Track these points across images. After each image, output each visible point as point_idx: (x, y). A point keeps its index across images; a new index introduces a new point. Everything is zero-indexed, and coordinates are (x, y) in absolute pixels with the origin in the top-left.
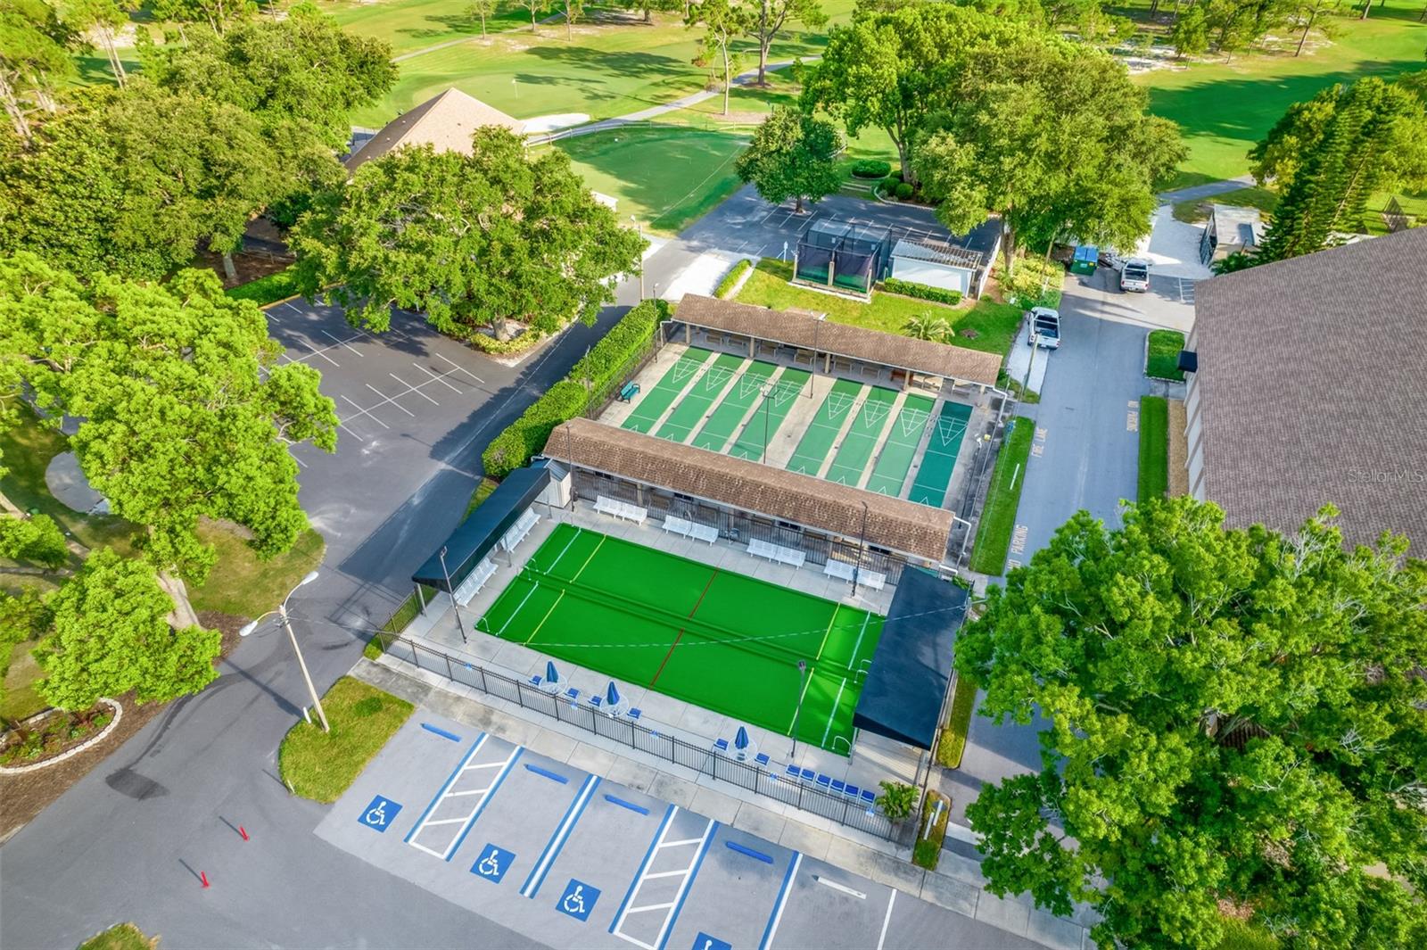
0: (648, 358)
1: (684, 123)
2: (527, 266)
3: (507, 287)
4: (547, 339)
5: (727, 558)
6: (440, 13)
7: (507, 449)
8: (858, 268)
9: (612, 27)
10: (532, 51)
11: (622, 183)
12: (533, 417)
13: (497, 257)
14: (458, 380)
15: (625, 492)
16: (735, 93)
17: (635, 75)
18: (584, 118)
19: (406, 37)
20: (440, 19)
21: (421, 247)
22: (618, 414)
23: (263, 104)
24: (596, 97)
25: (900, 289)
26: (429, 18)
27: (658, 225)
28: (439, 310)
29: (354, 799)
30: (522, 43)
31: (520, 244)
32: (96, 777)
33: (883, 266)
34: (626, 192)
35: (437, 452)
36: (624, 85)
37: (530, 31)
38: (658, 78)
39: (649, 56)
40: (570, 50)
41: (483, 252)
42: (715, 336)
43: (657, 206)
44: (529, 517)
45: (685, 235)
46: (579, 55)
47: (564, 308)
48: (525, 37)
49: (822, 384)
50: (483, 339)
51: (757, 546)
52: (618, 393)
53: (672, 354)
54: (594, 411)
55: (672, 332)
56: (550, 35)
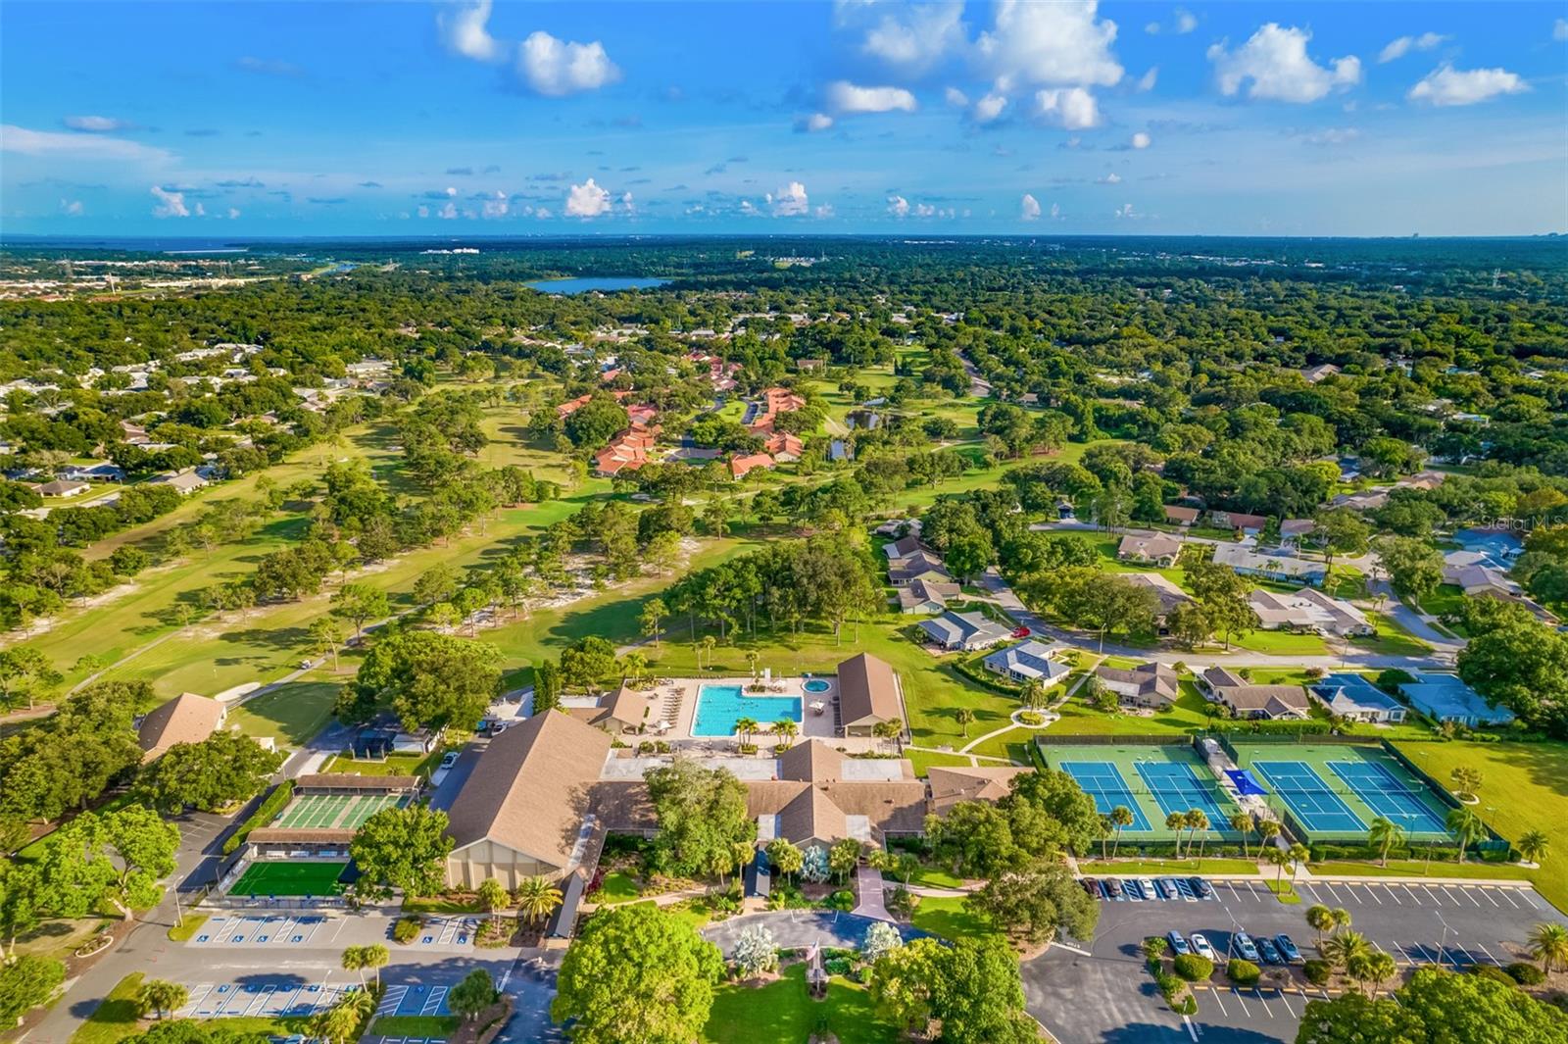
0: (289, 802)
1: (313, 680)
2: (236, 780)
3: (229, 789)
4: (245, 803)
5: (313, 860)
6: (151, 609)
7: (233, 843)
8: (378, 749)
9: (274, 607)
10: (223, 637)
11: (279, 724)
12: (241, 832)
13: (223, 777)
14: (207, 827)
15: (278, 847)
16: (343, 653)
17: (288, 647)
18: (256, 685)
19: (131, 636)
20: (152, 615)
21: (194, 781)
22: (276, 825)
23: (97, 729)
24: (265, 669)
25: (398, 754)
26: (145, 615)
27: (295, 744)
28: (203, 804)
29: (196, 936)
30: (214, 631)
31: (233, 774)
32: (112, 953)
33: (389, 748)
34: (282, 729)
35: (204, 852)
36: (282, 657)
37: (219, 618)
38: (301, 647)
39: (297, 630)
40: (248, 633)
41: (219, 779)
42: (316, 790)
43: (294, 733)
44: (241, 862)
45: (308, 747)
46: (253, 636)
47: (251, 792)
48: (215, 625)
49: (356, 799)
50: (217, 810)
51: (321, 854)
52: (274, 819)
53: (298, 800)
54: (266, 825)
55: (298, 792)
56: (233, 621)
